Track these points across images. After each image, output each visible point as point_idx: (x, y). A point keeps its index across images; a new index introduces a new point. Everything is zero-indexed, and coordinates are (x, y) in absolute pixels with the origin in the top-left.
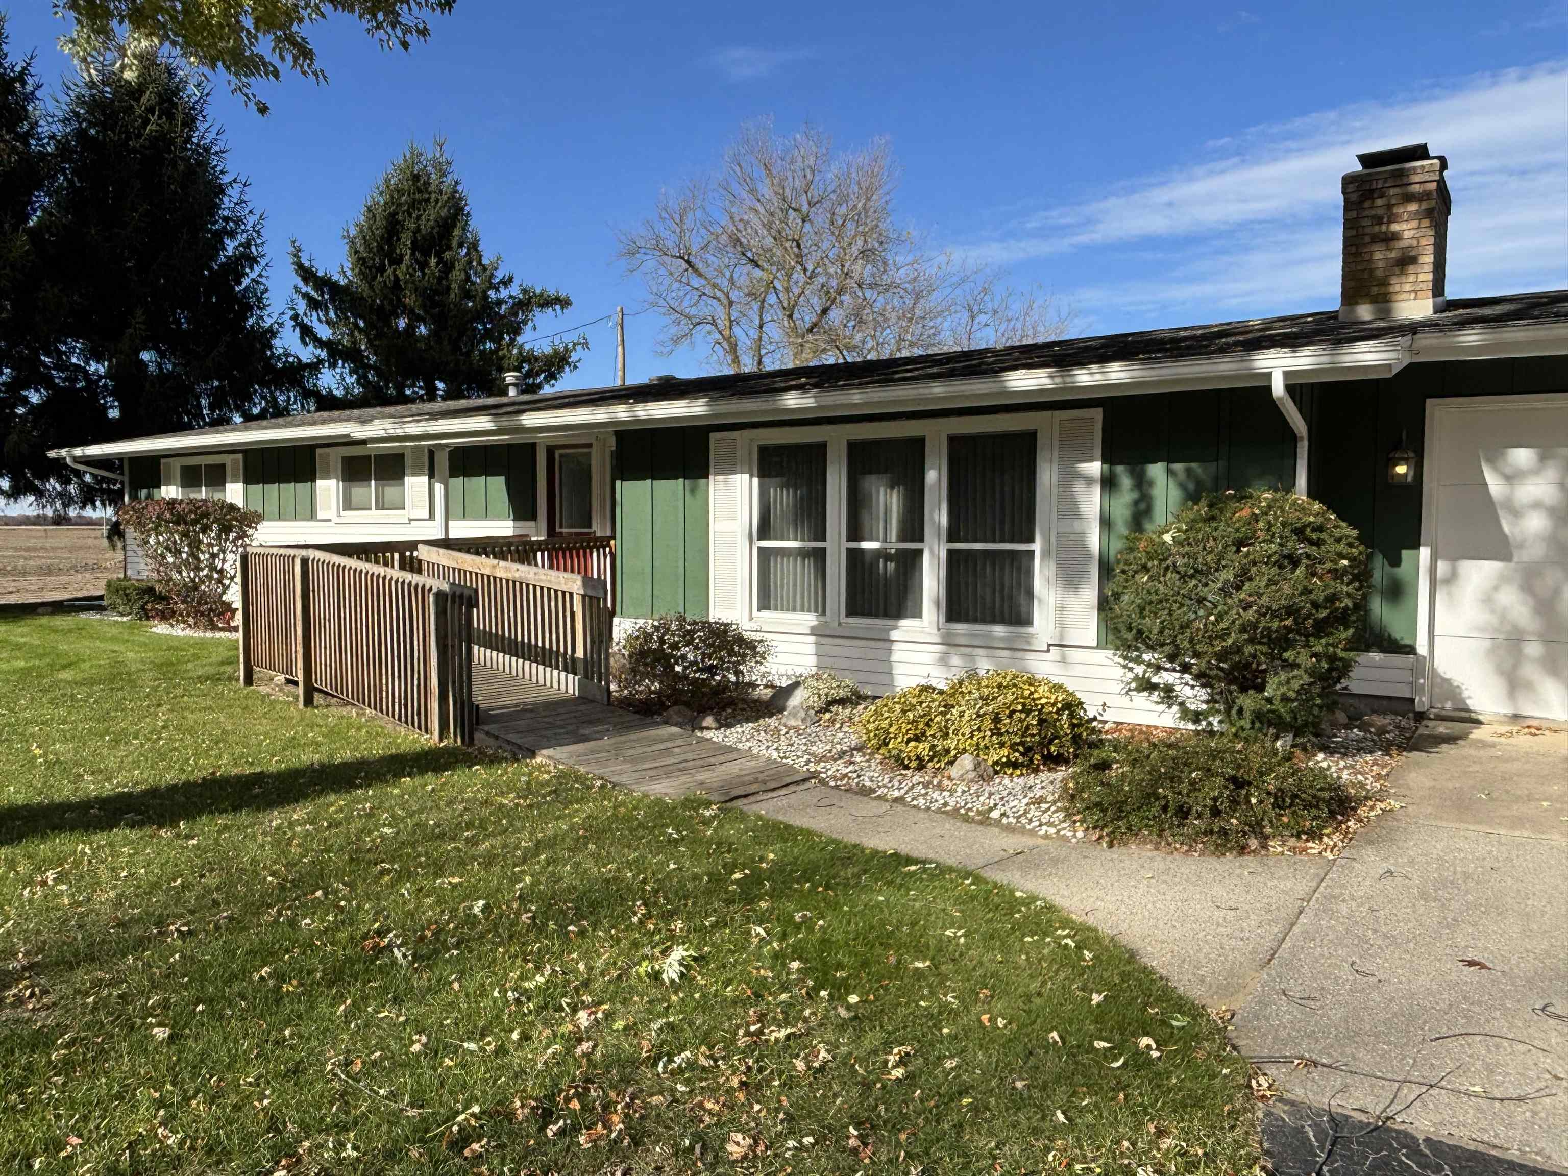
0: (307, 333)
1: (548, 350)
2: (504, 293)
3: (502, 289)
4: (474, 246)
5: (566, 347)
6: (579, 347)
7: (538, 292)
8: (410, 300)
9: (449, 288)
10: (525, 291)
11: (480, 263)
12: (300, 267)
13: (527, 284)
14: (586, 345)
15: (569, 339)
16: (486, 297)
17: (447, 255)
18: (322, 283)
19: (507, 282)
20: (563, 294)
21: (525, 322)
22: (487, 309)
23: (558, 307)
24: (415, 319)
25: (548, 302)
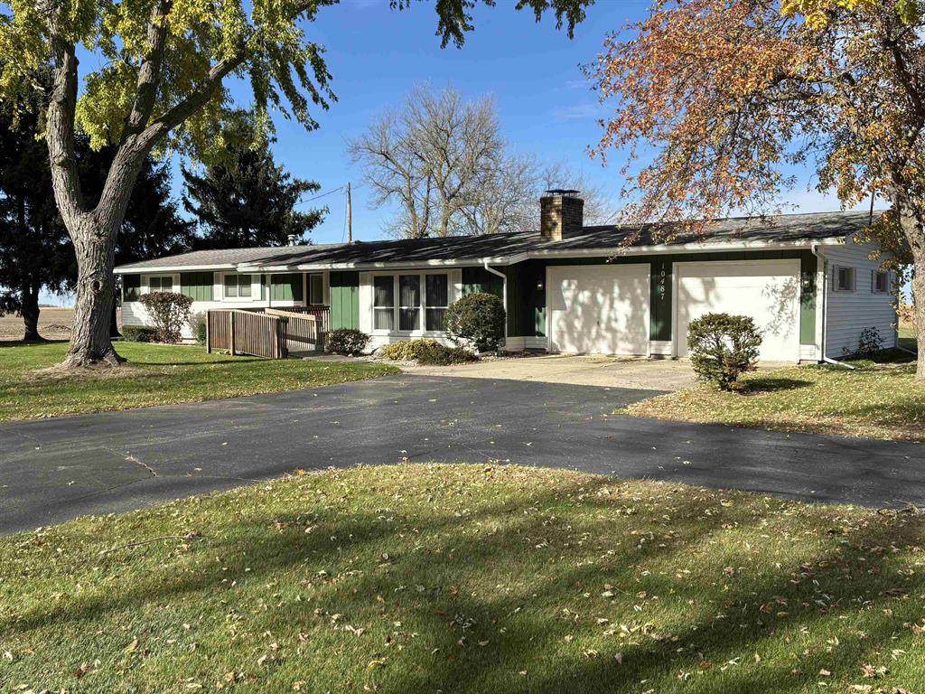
0: (188, 206)
1: (308, 213)
2: (285, 183)
3: (284, 180)
4: (270, 159)
5: (317, 212)
6: (324, 212)
7: (303, 182)
8: (237, 187)
9: (257, 181)
10: (296, 182)
11: (273, 168)
12: (184, 171)
13: (298, 178)
14: (328, 211)
15: (319, 208)
16: (275, 184)
17: (256, 164)
18: (196, 180)
19: (287, 176)
20: (316, 182)
21: (296, 197)
22: (276, 191)
23: (313, 190)
24: (239, 196)
25: (307, 187)
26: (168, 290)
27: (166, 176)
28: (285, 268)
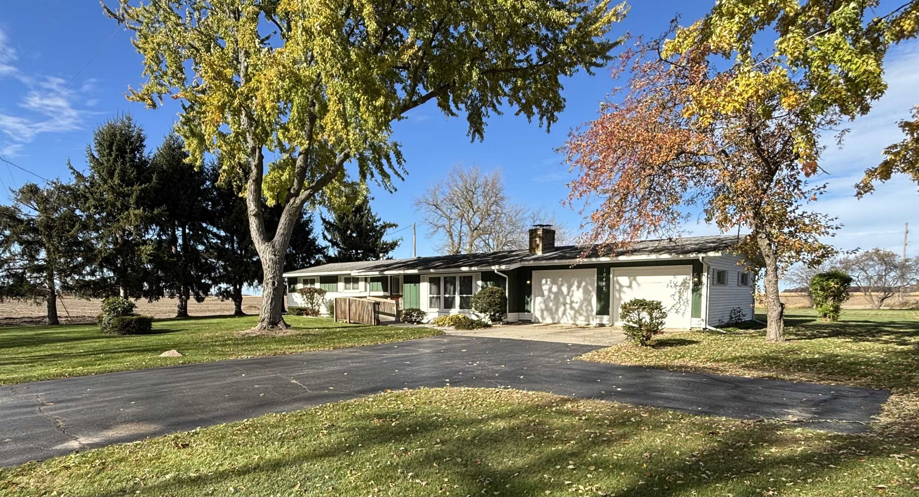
0: (325, 237)
1: (391, 242)
2: (378, 224)
4: (369, 210)
7: (388, 223)
8: (352, 227)
9: (362, 223)
11: (371, 215)
12: (322, 218)
13: (385, 221)
14: (402, 240)
15: (397, 238)
16: (373, 225)
17: (362, 213)
18: (328, 223)
19: (379, 220)
20: (396, 223)
21: (384, 232)
22: (373, 229)
23: (394, 227)
24: (352, 232)
25: (391, 226)
26: (313, 286)
27: (311, 221)
28: (377, 273)
